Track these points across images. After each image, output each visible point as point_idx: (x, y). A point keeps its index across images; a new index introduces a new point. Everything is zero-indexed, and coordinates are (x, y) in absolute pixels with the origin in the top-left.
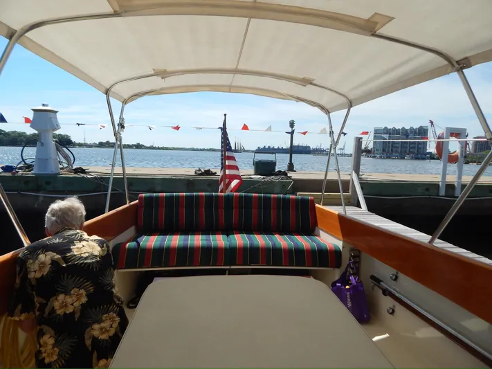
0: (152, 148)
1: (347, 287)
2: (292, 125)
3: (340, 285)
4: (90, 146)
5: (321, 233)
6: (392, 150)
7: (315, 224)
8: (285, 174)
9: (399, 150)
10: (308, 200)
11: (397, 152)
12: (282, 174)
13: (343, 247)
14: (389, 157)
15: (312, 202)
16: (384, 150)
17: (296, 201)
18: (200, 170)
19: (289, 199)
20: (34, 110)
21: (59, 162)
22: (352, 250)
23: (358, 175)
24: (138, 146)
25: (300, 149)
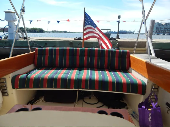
0: (70, 32)
1: (150, 109)
2: (119, 17)
3: (144, 107)
4: (49, 32)
5: (133, 71)
6: (160, 32)
7: (130, 66)
8: (114, 39)
9: (163, 31)
10: (126, 52)
11: (162, 32)
12: (113, 39)
13: (148, 83)
14: (158, 34)
15: (129, 53)
16: (156, 31)
17: (119, 53)
18: (76, 38)
19: (115, 52)
20: (5, 12)
21: (19, 35)
22: (153, 84)
23: (151, 39)
24: (65, 32)
25: (123, 32)
